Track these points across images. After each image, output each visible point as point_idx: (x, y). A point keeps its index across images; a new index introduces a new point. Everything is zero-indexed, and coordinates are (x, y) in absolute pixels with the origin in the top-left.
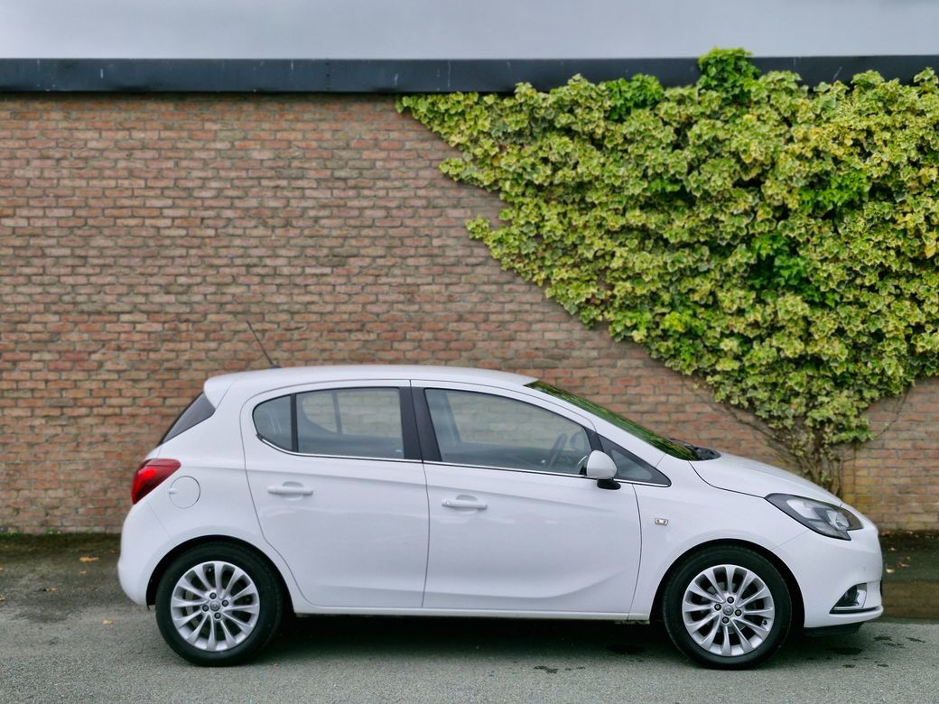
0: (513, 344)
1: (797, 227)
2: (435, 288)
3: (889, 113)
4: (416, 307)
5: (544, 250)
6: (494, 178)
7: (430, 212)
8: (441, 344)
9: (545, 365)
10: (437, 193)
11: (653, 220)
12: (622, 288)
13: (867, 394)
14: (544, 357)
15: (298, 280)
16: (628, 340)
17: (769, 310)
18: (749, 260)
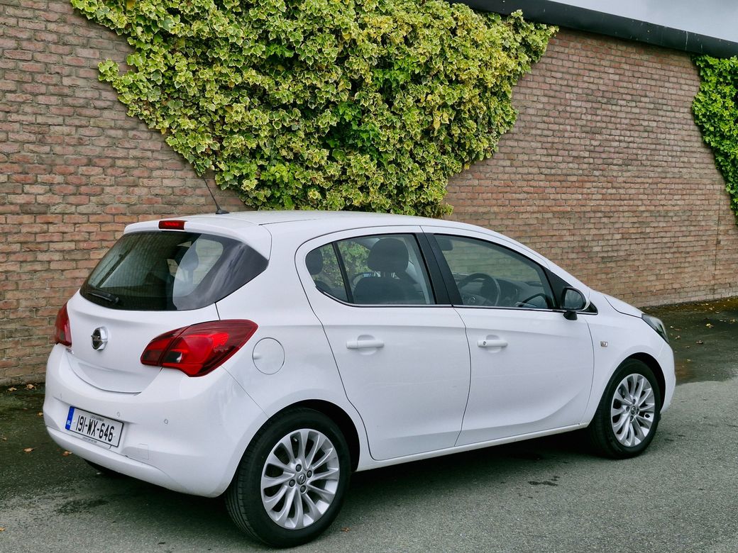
0: (136, 189)
1: (369, 99)
2: (66, 129)
4: (47, 149)
5: (167, 100)
6: (126, 22)
7: (61, 49)
8: (71, 188)
9: (163, 211)
10: (67, 29)
11: (267, 81)
12: (238, 141)
14: (163, 204)
16: (236, 190)
17: (339, 166)
18: (334, 124)
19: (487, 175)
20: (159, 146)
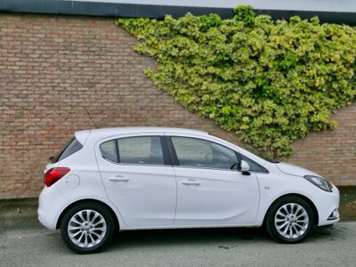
0: (162, 119)
1: (272, 74)
2: (131, 97)
3: (304, 32)
4: (124, 104)
5: (175, 82)
6: (155, 53)
7: (129, 66)
10: (132, 58)
11: (218, 71)
12: (205, 97)
13: (293, 138)
15: (74, 93)
17: (260, 106)
18: (254, 87)
20: (171, 101)
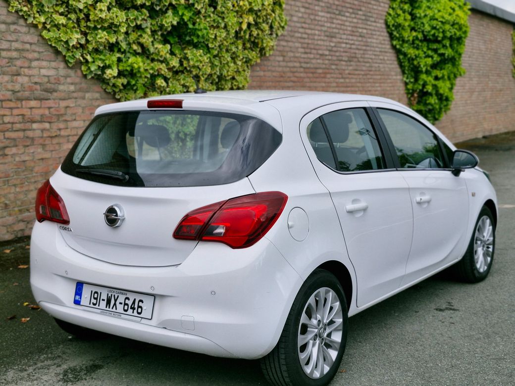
0: (19, 78)
9: (42, 97)
12: (103, 36)
14: (41, 91)
16: (100, 79)
18: (175, 23)
19: (269, 68)
20: (35, 39)
